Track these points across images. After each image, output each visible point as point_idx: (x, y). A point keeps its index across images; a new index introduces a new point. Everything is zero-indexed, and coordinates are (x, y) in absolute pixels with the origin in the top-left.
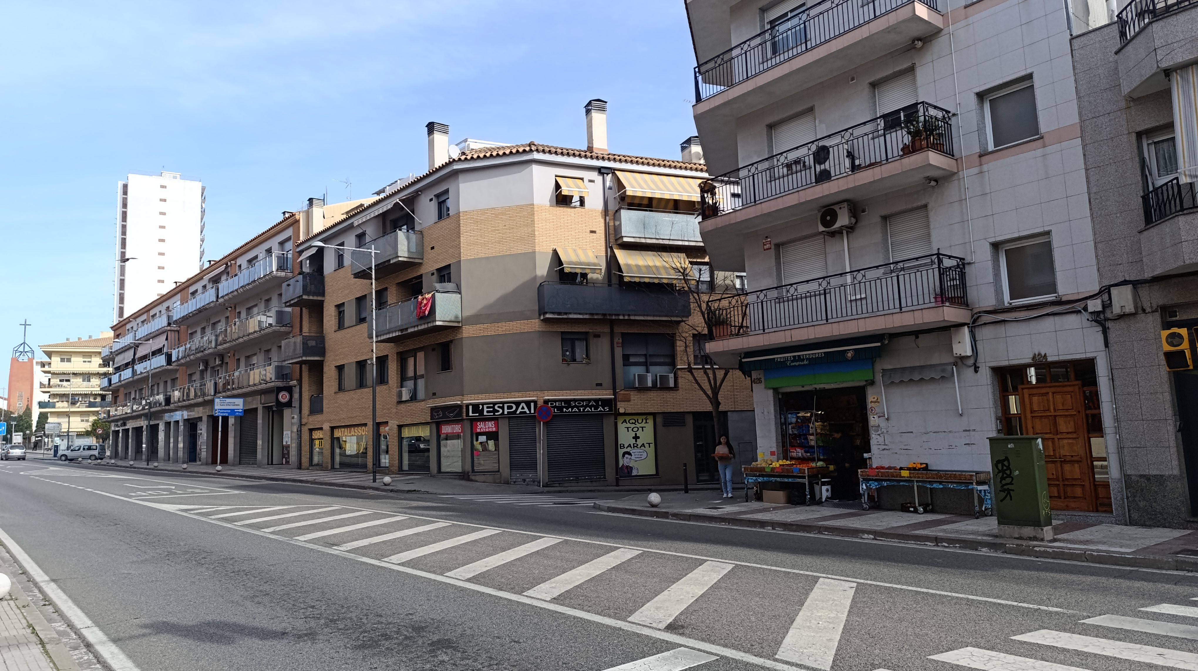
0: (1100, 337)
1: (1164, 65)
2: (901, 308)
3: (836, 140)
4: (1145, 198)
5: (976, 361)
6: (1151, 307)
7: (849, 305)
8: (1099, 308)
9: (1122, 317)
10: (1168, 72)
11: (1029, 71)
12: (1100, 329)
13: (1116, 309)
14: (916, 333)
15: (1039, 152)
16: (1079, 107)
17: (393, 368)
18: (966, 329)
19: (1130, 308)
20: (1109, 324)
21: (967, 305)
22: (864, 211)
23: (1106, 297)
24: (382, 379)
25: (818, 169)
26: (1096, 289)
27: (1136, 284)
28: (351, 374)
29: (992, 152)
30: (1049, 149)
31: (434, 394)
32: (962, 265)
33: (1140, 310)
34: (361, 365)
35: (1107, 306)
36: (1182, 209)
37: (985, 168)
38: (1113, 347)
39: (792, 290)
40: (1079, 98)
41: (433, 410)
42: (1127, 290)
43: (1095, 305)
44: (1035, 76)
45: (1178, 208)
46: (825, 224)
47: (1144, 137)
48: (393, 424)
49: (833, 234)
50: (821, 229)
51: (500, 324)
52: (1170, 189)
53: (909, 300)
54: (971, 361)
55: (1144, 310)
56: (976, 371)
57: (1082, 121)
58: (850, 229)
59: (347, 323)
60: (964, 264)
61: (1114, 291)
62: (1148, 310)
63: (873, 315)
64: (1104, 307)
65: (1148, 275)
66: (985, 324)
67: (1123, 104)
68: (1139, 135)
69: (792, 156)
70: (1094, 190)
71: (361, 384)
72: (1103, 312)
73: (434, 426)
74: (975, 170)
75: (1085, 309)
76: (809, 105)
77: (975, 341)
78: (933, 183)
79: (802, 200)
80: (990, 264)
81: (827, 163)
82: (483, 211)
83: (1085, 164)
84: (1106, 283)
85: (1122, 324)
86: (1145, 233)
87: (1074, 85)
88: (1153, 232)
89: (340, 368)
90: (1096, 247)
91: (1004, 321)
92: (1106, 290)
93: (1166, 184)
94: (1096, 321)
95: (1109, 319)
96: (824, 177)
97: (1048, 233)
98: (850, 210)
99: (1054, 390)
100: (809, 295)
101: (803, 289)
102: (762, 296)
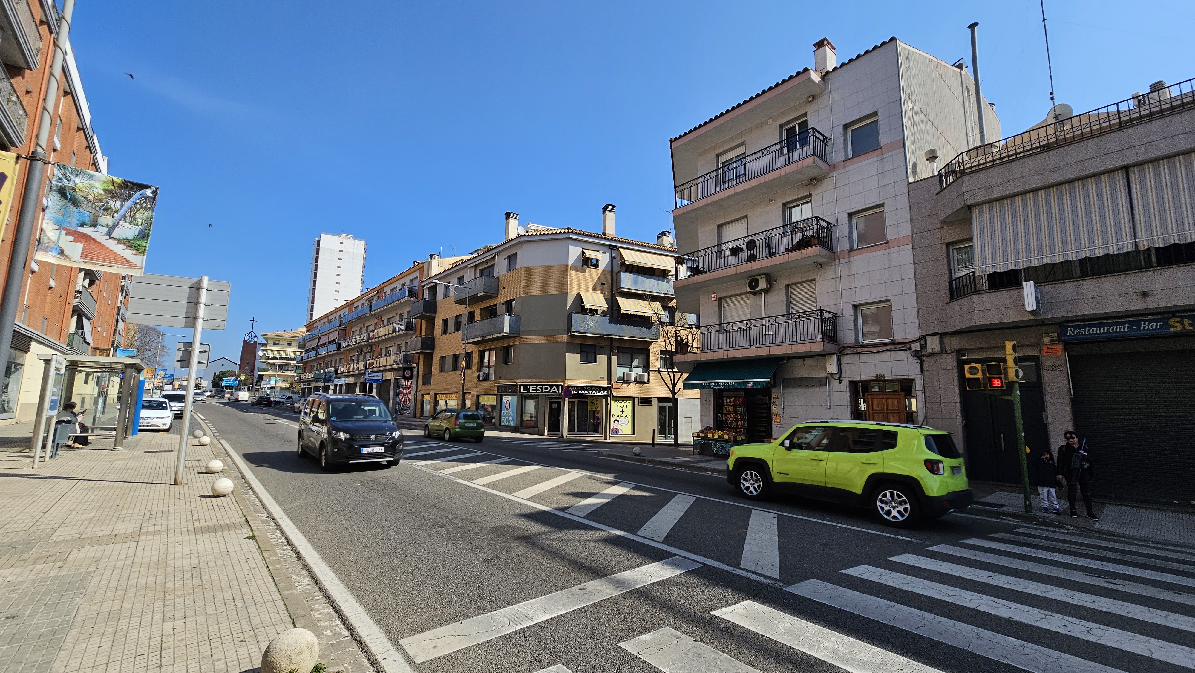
0: (919, 366)
1: (969, 202)
2: (797, 341)
3: (762, 236)
4: (950, 283)
5: (840, 376)
6: (951, 350)
7: (764, 337)
8: (919, 349)
9: (932, 354)
10: (970, 207)
11: (881, 202)
12: (918, 361)
13: (929, 350)
14: (804, 357)
15: (886, 251)
16: (911, 225)
17: (475, 360)
18: (835, 357)
19: (937, 349)
20: (924, 358)
21: (837, 342)
22: (775, 281)
23: (923, 342)
24: (468, 366)
25: (749, 254)
26: (917, 336)
27: (942, 335)
28: (449, 362)
29: (857, 250)
30: (891, 250)
31: (500, 377)
32: (835, 317)
33: (943, 351)
34: (456, 357)
35: (923, 347)
36: (975, 291)
37: (852, 259)
38: (925, 374)
39: (729, 327)
40: (912, 220)
41: (498, 386)
42: (937, 338)
43: (916, 347)
44: (885, 205)
45: (973, 290)
46: (751, 287)
47: (950, 246)
48: (474, 394)
49: (755, 294)
50: (749, 290)
51: (543, 337)
52: (968, 279)
53: (802, 336)
54: (837, 377)
55: (946, 351)
56: (840, 383)
57: (913, 234)
58: (766, 291)
59: (449, 331)
60: (836, 317)
61: (929, 339)
62: (949, 351)
63: (778, 344)
64: (921, 348)
65: (950, 330)
66: (847, 354)
67: (939, 225)
68: (948, 245)
69: (734, 245)
70: (918, 277)
71: (455, 367)
72: (921, 351)
73: (499, 396)
74: (846, 260)
75: (910, 349)
76: (745, 215)
77: (840, 364)
78: (819, 266)
79: (739, 272)
80: (852, 318)
81: (755, 250)
82: (537, 268)
83: (914, 259)
84: (923, 333)
85: (931, 359)
86: (950, 304)
87: (909, 212)
88: (956, 304)
89: (443, 358)
90: (918, 311)
91: (859, 353)
92: (923, 338)
93: (966, 275)
94: (916, 356)
95: (924, 356)
96: (752, 258)
97: (889, 301)
98: (767, 280)
99: (887, 397)
100: (740, 330)
101: (736, 326)
102: (710, 329)
